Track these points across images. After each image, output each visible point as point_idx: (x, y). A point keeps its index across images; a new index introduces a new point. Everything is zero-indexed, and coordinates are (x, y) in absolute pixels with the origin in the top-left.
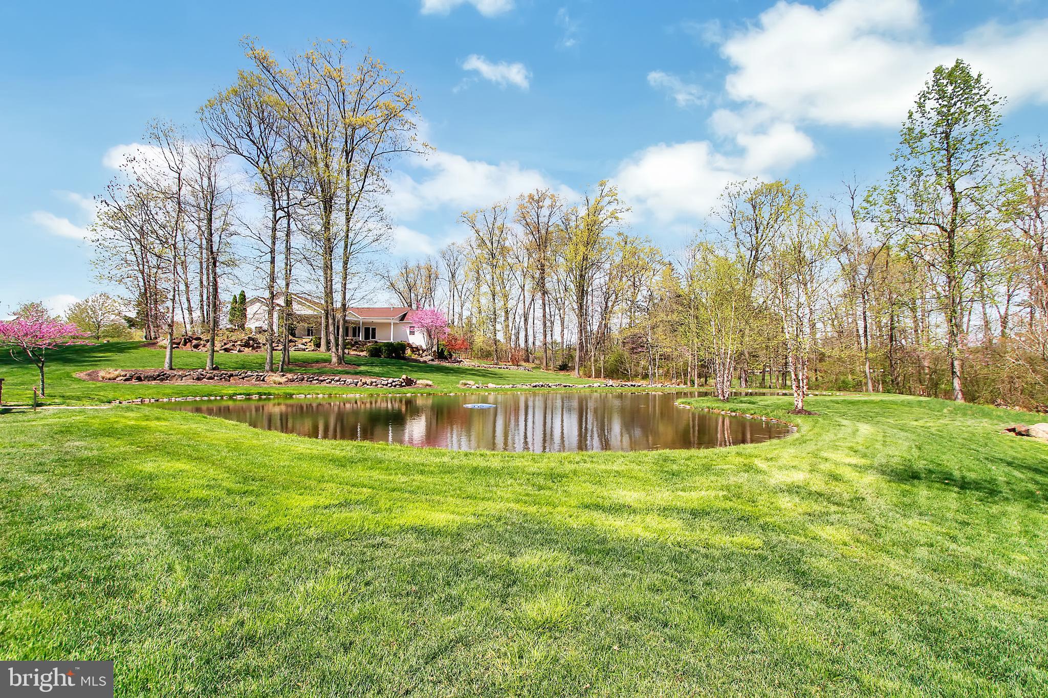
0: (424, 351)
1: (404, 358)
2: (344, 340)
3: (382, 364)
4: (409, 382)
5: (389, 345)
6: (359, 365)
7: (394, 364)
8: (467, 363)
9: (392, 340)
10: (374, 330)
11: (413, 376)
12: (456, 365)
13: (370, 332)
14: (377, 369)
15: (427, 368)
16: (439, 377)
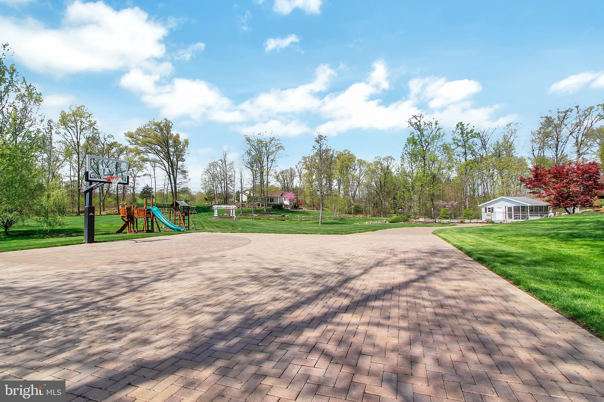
0: (288, 206)
1: (283, 209)
2: (267, 203)
3: (276, 211)
4: (283, 216)
5: (278, 205)
6: (271, 211)
7: (279, 211)
8: (305, 209)
9: (279, 203)
10: (273, 199)
11: (284, 214)
12: (301, 210)
13: (272, 200)
14: (275, 212)
15: (288, 211)
16: (291, 214)
